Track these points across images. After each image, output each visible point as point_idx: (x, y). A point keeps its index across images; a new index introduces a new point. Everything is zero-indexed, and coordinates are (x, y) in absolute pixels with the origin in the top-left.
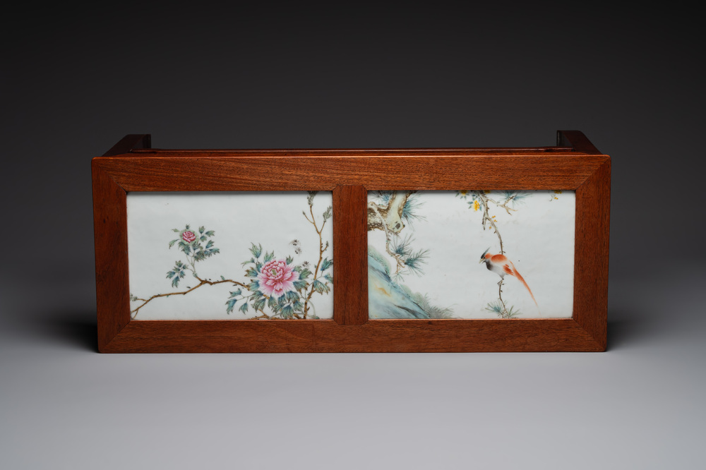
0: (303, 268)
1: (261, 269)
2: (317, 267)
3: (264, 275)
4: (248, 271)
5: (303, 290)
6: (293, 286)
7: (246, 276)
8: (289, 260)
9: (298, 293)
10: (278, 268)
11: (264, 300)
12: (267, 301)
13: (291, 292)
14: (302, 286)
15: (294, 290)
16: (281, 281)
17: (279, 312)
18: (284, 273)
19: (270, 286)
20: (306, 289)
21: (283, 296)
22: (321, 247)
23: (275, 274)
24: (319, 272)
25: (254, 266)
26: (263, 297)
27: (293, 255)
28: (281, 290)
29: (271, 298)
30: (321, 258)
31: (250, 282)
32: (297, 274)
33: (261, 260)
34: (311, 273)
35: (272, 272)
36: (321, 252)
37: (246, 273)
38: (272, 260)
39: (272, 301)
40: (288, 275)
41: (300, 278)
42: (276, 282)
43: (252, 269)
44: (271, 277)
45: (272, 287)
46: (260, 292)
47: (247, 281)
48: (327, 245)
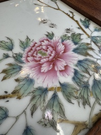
0: (69, 35)
1: (23, 59)
2: (80, 28)
3: (32, 64)
4: (4, 71)
5: (90, 52)
6: (76, 55)
7: (4, 79)
8: (50, 36)
9: (88, 57)
10: (44, 47)
11: (55, 96)
12: (60, 95)
13: (80, 62)
14: (85, 49)
15: (81, 58)
16: (58, 57)
17: (92, 100)
18: (55, 48)
19: (49, 71)
20: (92, 49)
21: (76, 72)
22: (69, 15)
23: (44, 54)
24: (86, 30)
25: (11, 60)
26: (50, 94)
27: (50, 30)
28: (66, 67)
29: (63, 86)
30: (76, 21)
31: (16, 84)
32: (69, 42)
33: (17, 49)
34: (80, 34)
35: (39, 55)
36: (72, 18)
37: (3, 75)
38: (32, 44)
39: (69, 90)
40: (61, 47)
41: (76, 43)
42: (53, 62)
43: (10, 65)
44: (42, 61)
45: (52, 71)
46: (40, 89)
47: (10, 85)
48: (71, 12)
